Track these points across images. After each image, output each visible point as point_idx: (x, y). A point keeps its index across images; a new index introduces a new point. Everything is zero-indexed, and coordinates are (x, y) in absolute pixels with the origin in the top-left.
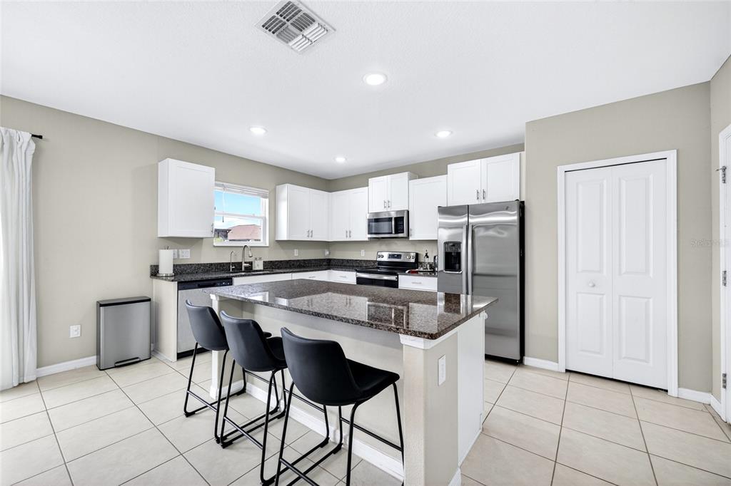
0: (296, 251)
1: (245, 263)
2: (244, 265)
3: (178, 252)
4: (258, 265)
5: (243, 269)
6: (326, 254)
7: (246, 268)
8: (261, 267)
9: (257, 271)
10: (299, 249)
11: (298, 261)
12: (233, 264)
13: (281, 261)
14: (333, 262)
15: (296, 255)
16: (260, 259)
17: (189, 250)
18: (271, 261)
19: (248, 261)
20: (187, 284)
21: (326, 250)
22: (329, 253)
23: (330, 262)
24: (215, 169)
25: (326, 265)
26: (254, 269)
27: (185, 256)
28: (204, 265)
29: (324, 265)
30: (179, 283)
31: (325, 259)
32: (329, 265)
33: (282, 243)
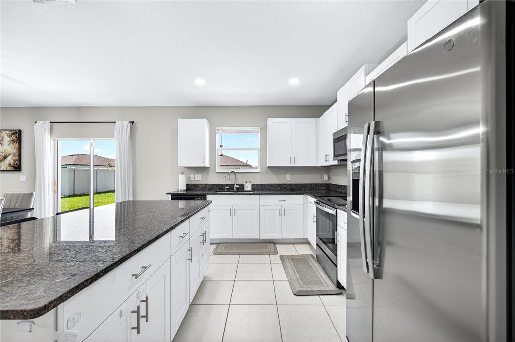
0: (287, 175)
1: (237, 185)
2: (235, 186)
3: (194, 176)
4: (248, 187)
5: (235, 189)
6: (324, 179)
7: (237, 188)
8: (250, 189)
10: (291, 174)
11: (290, 185)
12: (228, 185)
13: (272, 185)
14: (332, 188)
15: (288, 179)
16: (250, 182)
17: (200, 175)
18: (262, 184)
19: (238, 183)
20: (176, 197)
21: (325, 175)
22: (329, 178)
23: (329, 187)
24: (205, 119)
25: (325, 190)
26: (245, 190)
27: (198, 179)
28: (210, 185)
29: (322, 190)
30: (172, 195)
31: (323, 184)
32: (329, 190)
33: (273, 169)
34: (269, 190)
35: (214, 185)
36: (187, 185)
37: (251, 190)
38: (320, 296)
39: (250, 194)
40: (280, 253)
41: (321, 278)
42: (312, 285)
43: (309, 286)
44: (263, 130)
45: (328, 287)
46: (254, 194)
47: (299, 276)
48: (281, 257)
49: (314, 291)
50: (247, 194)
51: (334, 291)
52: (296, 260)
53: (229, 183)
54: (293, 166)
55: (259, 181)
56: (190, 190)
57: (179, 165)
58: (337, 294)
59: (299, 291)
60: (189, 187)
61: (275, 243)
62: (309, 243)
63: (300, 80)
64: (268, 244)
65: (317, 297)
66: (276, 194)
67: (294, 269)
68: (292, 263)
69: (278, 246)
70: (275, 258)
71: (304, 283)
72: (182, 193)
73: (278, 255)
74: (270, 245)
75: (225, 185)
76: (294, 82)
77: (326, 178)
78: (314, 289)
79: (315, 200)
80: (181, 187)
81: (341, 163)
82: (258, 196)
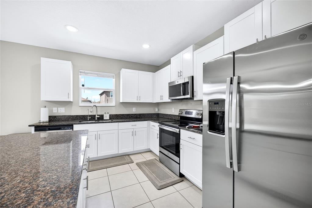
0: (133, 108)
1: (98, 115)
2: (97, 116)
3: (57, 109)
4: (107, 117)
5: (96, 119)
6: (156, 111)
7: (98, 118)
9: (105, 120)
10: (136, 108)
11: (136, 114)
12: (90, 116)
13: (123, 115)
14: (160, 116)
15: (134, 111)
16: (108, 113)
17: (64, 108)
18: (116, 115)
20: (39, 128)
21: (156, 108)
22: (158, 110)
23: (159, 115)
24: (71, 62)
25: (156, 117)
26: (104, 119)
27: (62, 111)
28: (73, 116)
29: (155, 117)
30: (35, 127)
31: (155, 114)
32: (158, 117)
33: (124, 104)
34: (121, 118)
35: (77, 116)
36: (49, 116)
37: (109, 119)
38: (174, 186)
39: (109, 122)
40: (135, 162)
41: (168, 173)
42: (165, 179)
43: (164, 181)
44: (118, 77)
45: (175, 178)
46: (112, 122)
47: (155, 175)
48: (137, 164)
49: (169, 183)
50: (106, 122)
51: (178, 180)
52: (148, 164)
53: (90, 114)
54: (139, 102)
55: (114, 112)
56: (53, 121)
57: (42, 99)
58: (181, 182)
59: (160, 186)
60: (52, 118)
61: (128, 155)
62: (151, 151)
63: (150, 46)
64: (125, 157)
65: (172, 186)
66: (130, 121)
67: (150, 171)
68: (147, 167)
69: (132, 157)
70: (133, 166)
71: (161, 180)
72: (45, 124)
73: (135, 163)
74: (126, 157)
75: (87, 116)
76: (146, 46)
77: (157, 110)
78: (168, 182)
79: (159, 124)
80: (44, 118)
81: (172, 101)
82: (117, 123)
